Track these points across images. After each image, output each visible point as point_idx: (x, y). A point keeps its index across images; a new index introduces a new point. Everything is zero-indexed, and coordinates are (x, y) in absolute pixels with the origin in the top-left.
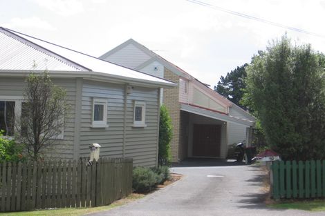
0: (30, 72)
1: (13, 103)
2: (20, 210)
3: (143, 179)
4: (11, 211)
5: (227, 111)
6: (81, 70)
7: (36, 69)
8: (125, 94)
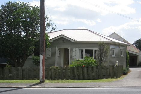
0: (100, 42)
1: (92, 50)
2: (98, 79)
3: (125, 71)
4: (96, 79)
5: (139, 52)
6: (110, 41)
7: (101, 41)
8: (119, 47)
